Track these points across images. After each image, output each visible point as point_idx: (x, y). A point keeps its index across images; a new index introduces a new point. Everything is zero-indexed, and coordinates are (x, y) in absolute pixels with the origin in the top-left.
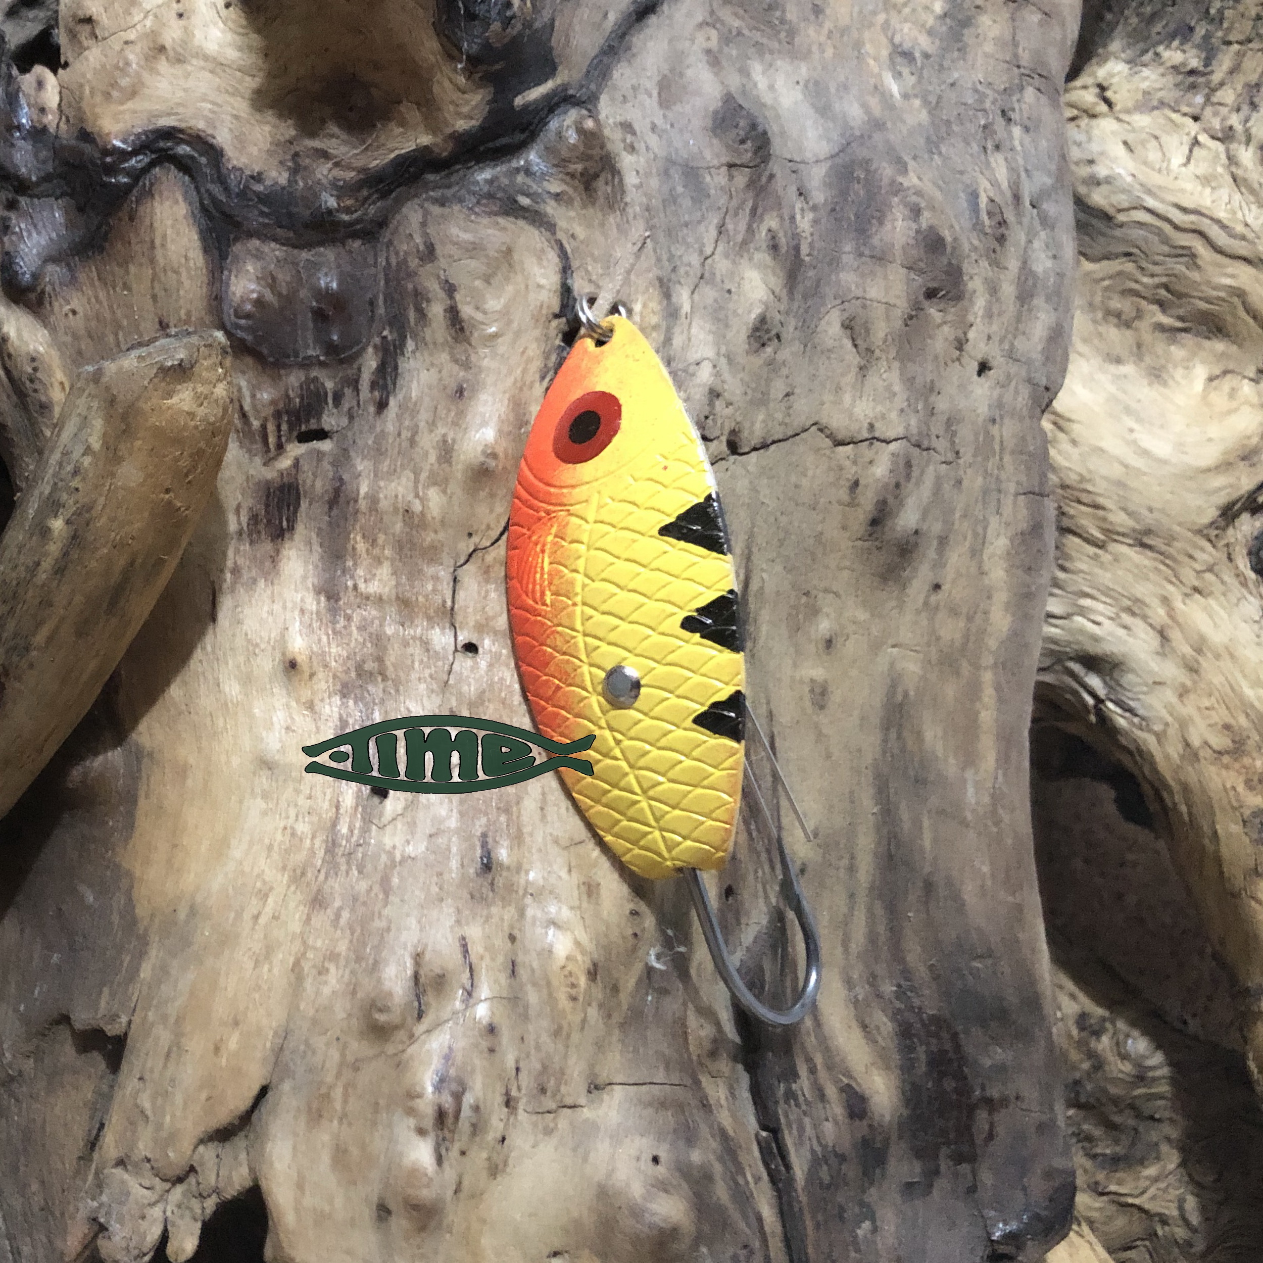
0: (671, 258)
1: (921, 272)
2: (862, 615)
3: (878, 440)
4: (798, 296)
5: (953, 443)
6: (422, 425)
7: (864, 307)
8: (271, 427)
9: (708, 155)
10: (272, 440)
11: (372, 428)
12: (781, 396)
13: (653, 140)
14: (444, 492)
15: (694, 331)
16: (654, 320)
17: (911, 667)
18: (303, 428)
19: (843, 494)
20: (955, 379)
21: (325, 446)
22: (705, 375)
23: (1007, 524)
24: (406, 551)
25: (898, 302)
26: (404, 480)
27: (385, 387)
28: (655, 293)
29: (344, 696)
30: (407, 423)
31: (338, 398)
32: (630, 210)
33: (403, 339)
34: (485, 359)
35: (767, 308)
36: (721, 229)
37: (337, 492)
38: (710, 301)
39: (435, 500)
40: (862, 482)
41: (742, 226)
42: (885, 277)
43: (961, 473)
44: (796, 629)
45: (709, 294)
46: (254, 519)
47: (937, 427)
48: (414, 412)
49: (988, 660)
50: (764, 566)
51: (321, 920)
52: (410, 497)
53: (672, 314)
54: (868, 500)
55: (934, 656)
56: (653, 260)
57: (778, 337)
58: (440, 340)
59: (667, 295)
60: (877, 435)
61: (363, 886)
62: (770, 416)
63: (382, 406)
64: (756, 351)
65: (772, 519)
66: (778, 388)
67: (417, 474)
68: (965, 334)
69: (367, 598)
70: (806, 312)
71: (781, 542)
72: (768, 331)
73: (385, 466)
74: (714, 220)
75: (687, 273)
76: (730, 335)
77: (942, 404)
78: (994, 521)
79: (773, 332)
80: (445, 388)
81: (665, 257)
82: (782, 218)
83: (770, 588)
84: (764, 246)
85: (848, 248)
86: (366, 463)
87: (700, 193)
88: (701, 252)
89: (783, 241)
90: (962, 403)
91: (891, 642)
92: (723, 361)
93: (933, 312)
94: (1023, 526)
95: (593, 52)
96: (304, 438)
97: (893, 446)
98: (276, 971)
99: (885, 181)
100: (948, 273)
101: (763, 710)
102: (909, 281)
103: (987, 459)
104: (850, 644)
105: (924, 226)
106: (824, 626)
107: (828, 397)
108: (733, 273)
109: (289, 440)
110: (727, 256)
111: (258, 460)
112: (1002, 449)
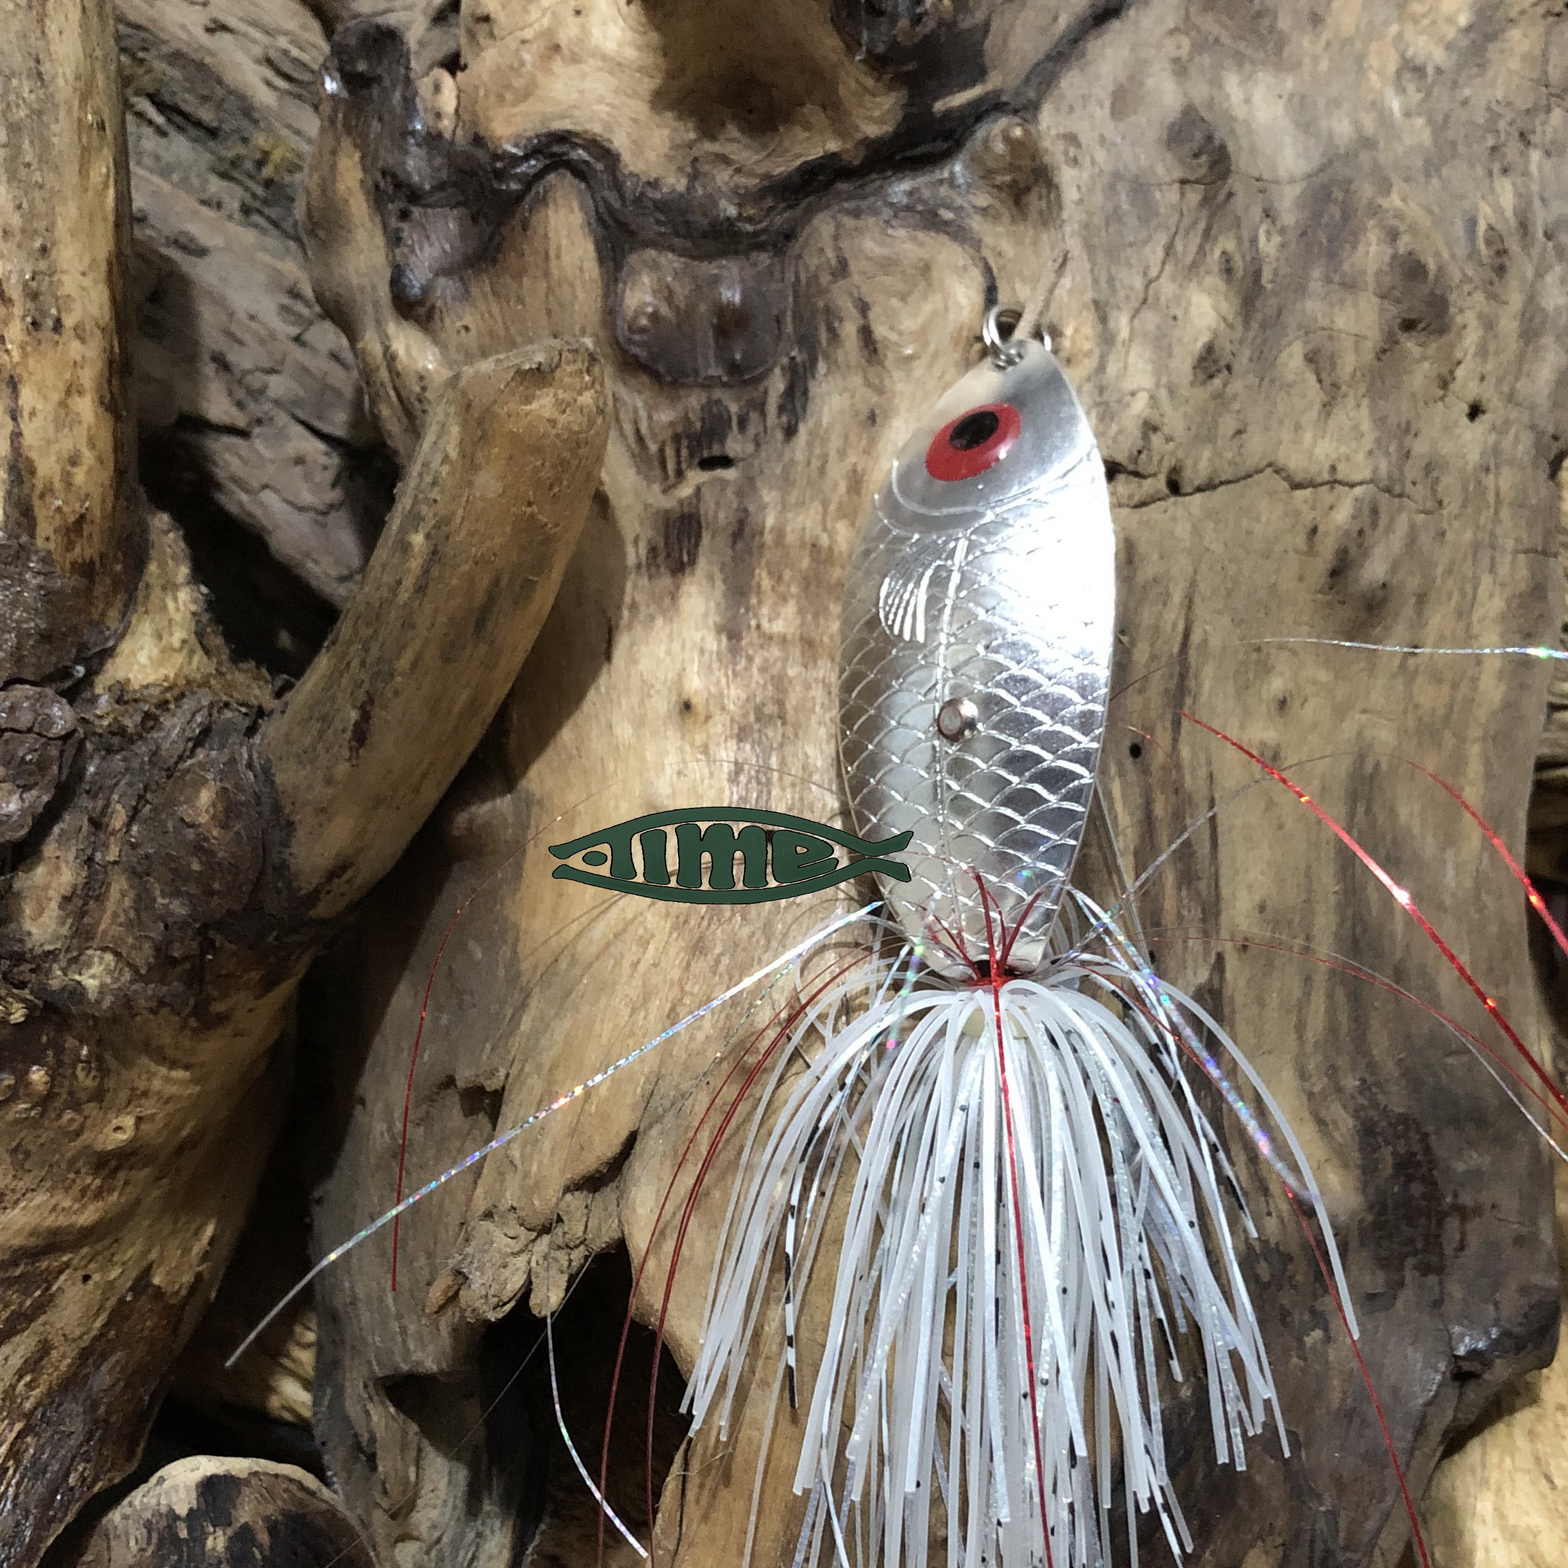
0: (1111, 280)
1: (1398, 301)
2: (1323, 676)
3: (1340, 483)
4: (1255, 325)
5: (1434, 492)
6: (833, 455)
7: (1331, 338)
8: (669, 452)
9: (1160, 169)
10: (671, 466)
11: (780, 455)
12: (1230, 433)
13: (1100, 155)
14: (853, 525)
15: (1132, 359)
16: (1087, 346)
17: (1384, 736)
18: (706, 454)
19: (1300, 540)
20: (1437, 420)
21: (730, 474)
22: (1139, 406)
23: (1503, 585)
24: (812, 588)
25: (1369, 334)
26: (812, 512)
27: (794, 412)
28: (1090, 316)
29: (740, 739)
30: (817, 451)
31: (743, 423)
32: (1068, 229)
33: (813, 362)
34: (900, 384)
35: (1216, 334)
36: (1169, 249)
37: (742, 524)
38: (1151, 327)
39: (843, 536)
40: (1321, 529)
41: (1193, 248)
42: (1356, 305)
43: (1445, 525)
44: (1243, 688)
45: (1150, 319)
46: (653, 551)
47: (1413, 471)
48: (824, 442)
49: (1476, 732)
50: (1208, 618)
51: (700, 966)
52: (818, 530)
53: (1107, 339)
54: (1327, 548)
55: (1411, 724)
56: (1089, 280)
57: (1229, 368)
58: (853, 363)
59: (1103, 319)
60: (1340, 476)
61: (746, 931)
62: (1217, 454)
63: (790, 432)
64: (1204, 383)
65: (1218, 567)
66: (1228, 424)
67: (825, 504)
68: (1452, 372)
69: (771, 638)
70: (1265, 341)
71: (1229, 593)
72: (1215, 362)
73: (793, 498)
74: (1162, 238)
75: (1128, 297)
76: (1174, 364)
77: (1420, 447)
78: (1486, 581)
79: (1222, 363)
80: (857, 414)
81: (1103, 279)
82: (1239, 240)
83: (1215, 642)
84: (1216, 268)
85: (1316, 273)
86: (774, 493)
87: (1147, 211)
88: (1145, 274)
89: (1239, 263)
90: (1447, 448)
91: (1359, 706)
92: (1163, 394)
93: (1410, 344)
94: (1522, 587)
95: (1034, 57)
96: (708, 464)
97: (1358, 491)
98: (651, 1017)
99: (1364, 202)
100: (1430, 304)
101: (1203, 772)
102: (1382, 311)
103: (1478, 511)
104: (1310, 707)
105: (1401, 251)
106: (1277, 685)
107: (1286, 435)
108: (1178, 299)
109: (689, 467)
110: (1173, 279)
111: (656, 488)
112: (1498, 501)
